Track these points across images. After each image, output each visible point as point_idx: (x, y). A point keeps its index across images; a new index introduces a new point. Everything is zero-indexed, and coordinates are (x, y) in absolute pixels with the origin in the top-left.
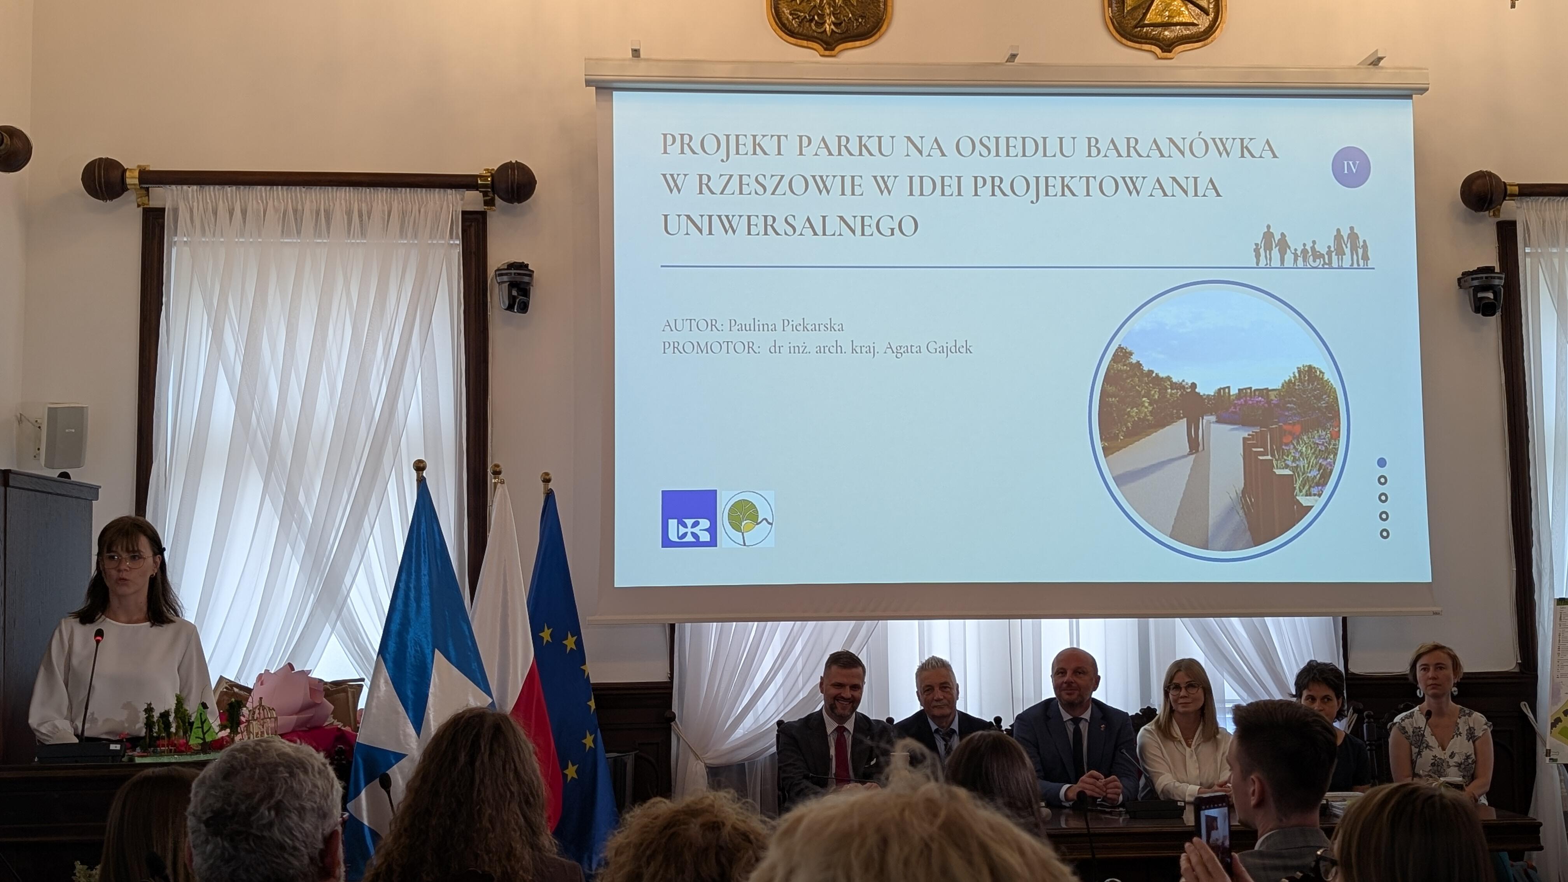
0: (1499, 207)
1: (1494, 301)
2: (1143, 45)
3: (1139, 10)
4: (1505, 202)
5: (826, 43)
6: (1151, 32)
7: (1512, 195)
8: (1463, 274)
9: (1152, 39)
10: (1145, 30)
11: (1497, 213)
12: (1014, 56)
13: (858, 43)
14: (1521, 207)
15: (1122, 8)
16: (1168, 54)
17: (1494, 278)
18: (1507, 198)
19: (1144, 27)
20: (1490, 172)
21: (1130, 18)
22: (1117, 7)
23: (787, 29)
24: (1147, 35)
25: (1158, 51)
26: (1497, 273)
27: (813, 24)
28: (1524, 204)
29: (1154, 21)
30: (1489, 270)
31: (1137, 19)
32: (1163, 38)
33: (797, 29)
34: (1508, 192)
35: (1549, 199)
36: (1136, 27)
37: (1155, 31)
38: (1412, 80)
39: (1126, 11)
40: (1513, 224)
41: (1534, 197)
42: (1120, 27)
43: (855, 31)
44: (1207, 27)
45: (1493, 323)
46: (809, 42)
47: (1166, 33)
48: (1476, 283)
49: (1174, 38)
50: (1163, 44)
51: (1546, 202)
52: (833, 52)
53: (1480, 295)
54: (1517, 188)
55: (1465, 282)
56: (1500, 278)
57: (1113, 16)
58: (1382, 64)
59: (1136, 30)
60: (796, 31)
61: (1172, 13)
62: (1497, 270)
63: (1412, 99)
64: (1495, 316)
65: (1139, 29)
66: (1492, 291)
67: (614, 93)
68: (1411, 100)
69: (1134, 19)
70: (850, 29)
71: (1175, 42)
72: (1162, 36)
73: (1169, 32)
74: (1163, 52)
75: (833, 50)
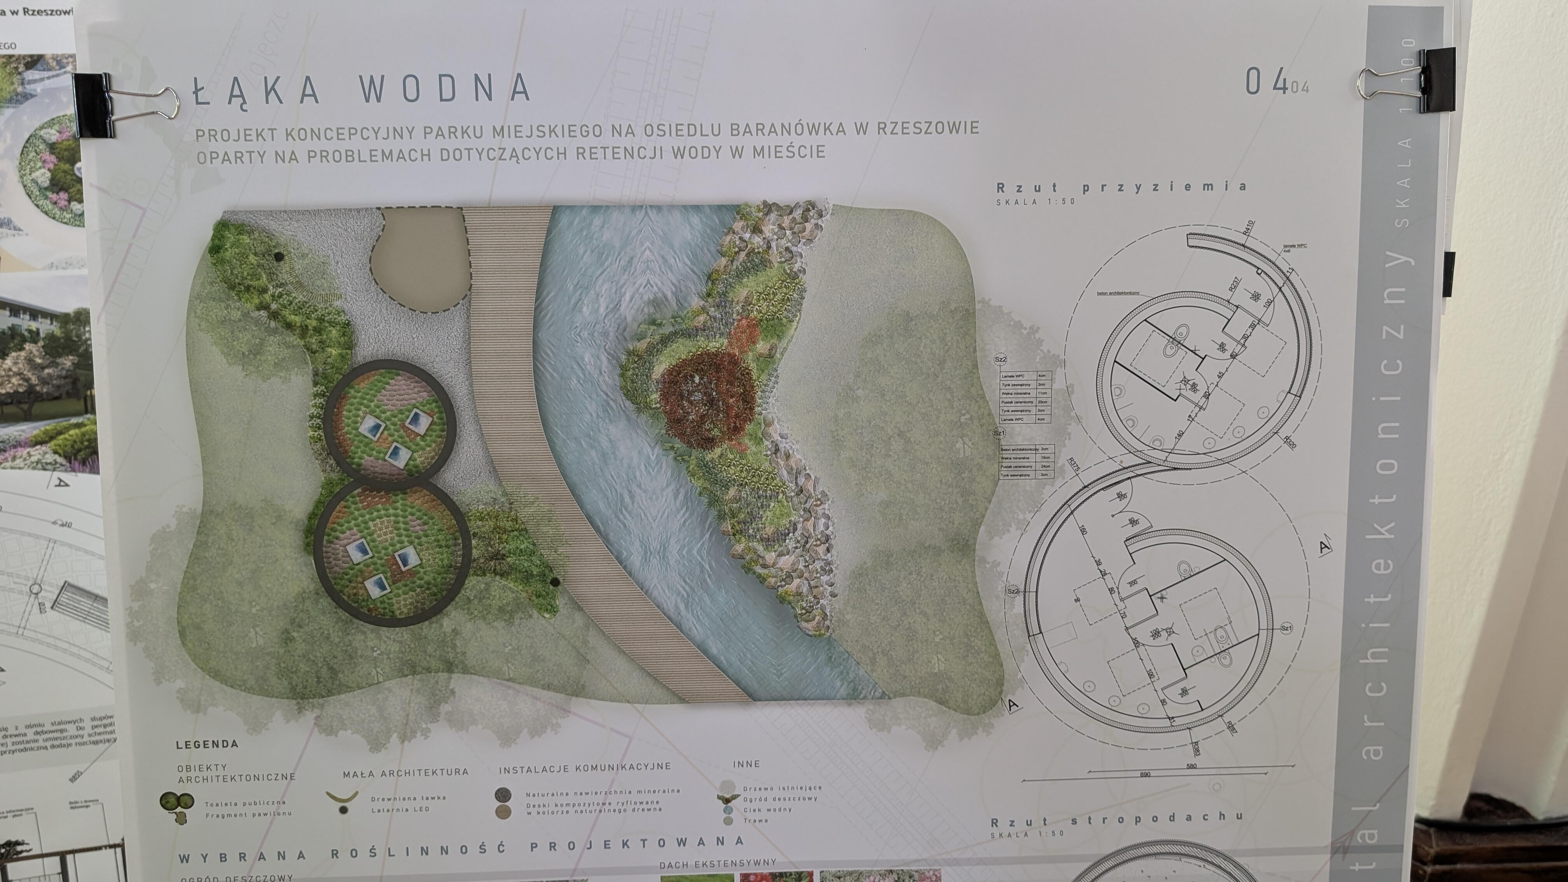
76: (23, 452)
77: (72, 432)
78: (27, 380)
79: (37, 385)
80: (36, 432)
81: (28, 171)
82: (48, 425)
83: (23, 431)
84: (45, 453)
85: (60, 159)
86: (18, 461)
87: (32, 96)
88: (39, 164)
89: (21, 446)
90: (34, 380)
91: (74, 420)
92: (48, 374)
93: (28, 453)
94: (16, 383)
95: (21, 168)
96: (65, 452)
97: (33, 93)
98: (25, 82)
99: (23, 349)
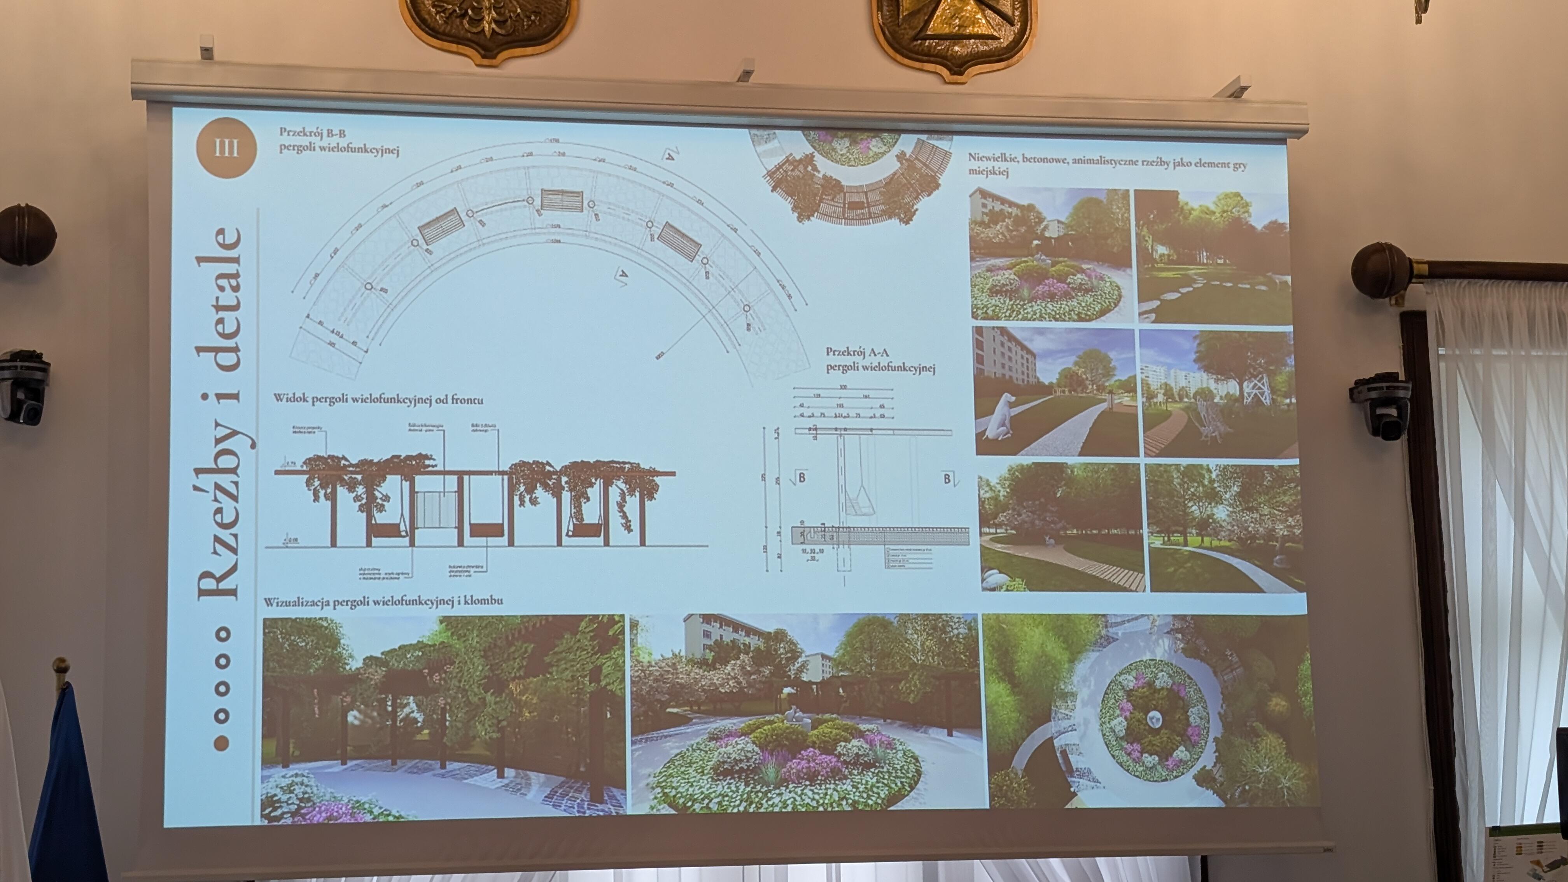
0: (1402, 292)
1: (1397, 419)
2: (926, 64)
3: (918, 16)
4: (1411, 285)
5: (484, 48)
6: (935, 47)
7: (1421, 276)
8: (1359, 383)
9: (936, 56)
10: (927, 44)
11: (1400, 301)
12: (747, 74)
13: (529, 50)
14: (1432, 293)
15: (896, 13)
16: (959, 77)
17: (1397, 388)
18: (1414, 280)
19: (926, 40)
20: (1391, 245)
21: (907, 26)
22: (889, 11)
23: (428, 26)
24: (929, 51)
25: (945, 72)
26: (1402, 382)
27: (465, 22)
28: (1437, 289)
29: (939, 32)
30: (1391, 377)
31: (917, 28)
32: (952, 55)
33: (443, 28)
34: (1415, 272)
35: (1469, 282)
36: (915, 39)
37: (941, 45)
38: (1286, 118)
39: (901, 17)
40: (1422, 315)
41: (1449, 280)
42: (893, 37)
43: (526, 33)
44: (1011, 42)
45: (1398, 448)
46: (460, 46)
47: (956, 48)
48: (1374, 395)
49: (966, 55)
50: (952, 63)
51: (1465, 286)
52: (494, 61)
53: (1379, 411)
54: (1426, 267)
55: (1359, 393)
56: (1405, 388)
57: (883, 23)
58: (1246, 95)
59: (915, 43)
60: (441, 30)
61: (964, 21)
62: (1402, 377)
63: (1286, 144)
64: (1398, 441)
65: (919, 42)
66: (1395, 406)
67: (175, 109)
68: (1285, 146)
69: (911, 28)
70: (518, 29)
71: (968, 61)
72: (950, 52)
73: (959, 47)
74: (952, 74)
75: (494, 57)
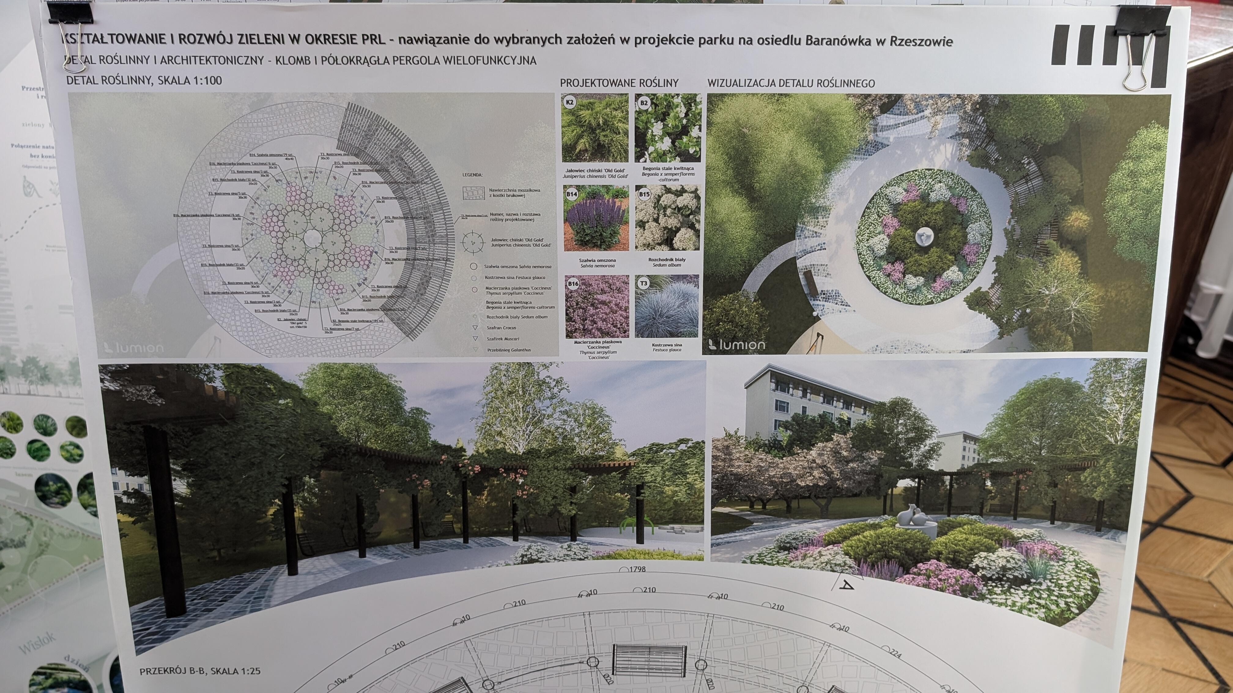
76: (814, 551)
77: (867, 533)
78: (829, 473)
79: (838, 480)
80: (831, 531)
81: (866, 237)
82: (844, 524)
83: (818, 529)
84: (837, 554)
85: (902, 223)
86: (808, 560)
87: (884, 146)
88: (880, 229)
89: (813, 545)
90: (836, 474)
91: (871, 521)
92: (852, 468)
93: (820, 552)
94: (817, 476)
95: (860, 233)
96: (856, 553)
97: (886, 142)
98: (878, 129)
99: (832, 439)
